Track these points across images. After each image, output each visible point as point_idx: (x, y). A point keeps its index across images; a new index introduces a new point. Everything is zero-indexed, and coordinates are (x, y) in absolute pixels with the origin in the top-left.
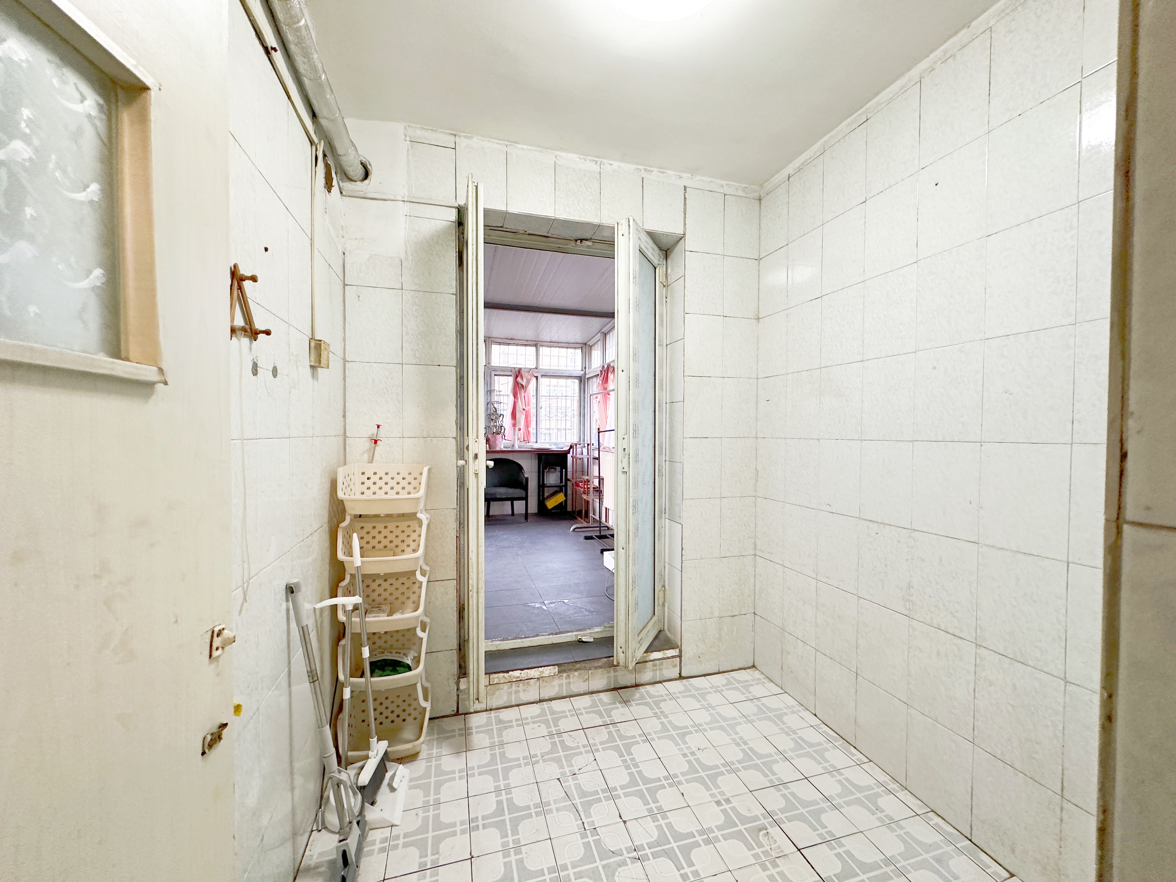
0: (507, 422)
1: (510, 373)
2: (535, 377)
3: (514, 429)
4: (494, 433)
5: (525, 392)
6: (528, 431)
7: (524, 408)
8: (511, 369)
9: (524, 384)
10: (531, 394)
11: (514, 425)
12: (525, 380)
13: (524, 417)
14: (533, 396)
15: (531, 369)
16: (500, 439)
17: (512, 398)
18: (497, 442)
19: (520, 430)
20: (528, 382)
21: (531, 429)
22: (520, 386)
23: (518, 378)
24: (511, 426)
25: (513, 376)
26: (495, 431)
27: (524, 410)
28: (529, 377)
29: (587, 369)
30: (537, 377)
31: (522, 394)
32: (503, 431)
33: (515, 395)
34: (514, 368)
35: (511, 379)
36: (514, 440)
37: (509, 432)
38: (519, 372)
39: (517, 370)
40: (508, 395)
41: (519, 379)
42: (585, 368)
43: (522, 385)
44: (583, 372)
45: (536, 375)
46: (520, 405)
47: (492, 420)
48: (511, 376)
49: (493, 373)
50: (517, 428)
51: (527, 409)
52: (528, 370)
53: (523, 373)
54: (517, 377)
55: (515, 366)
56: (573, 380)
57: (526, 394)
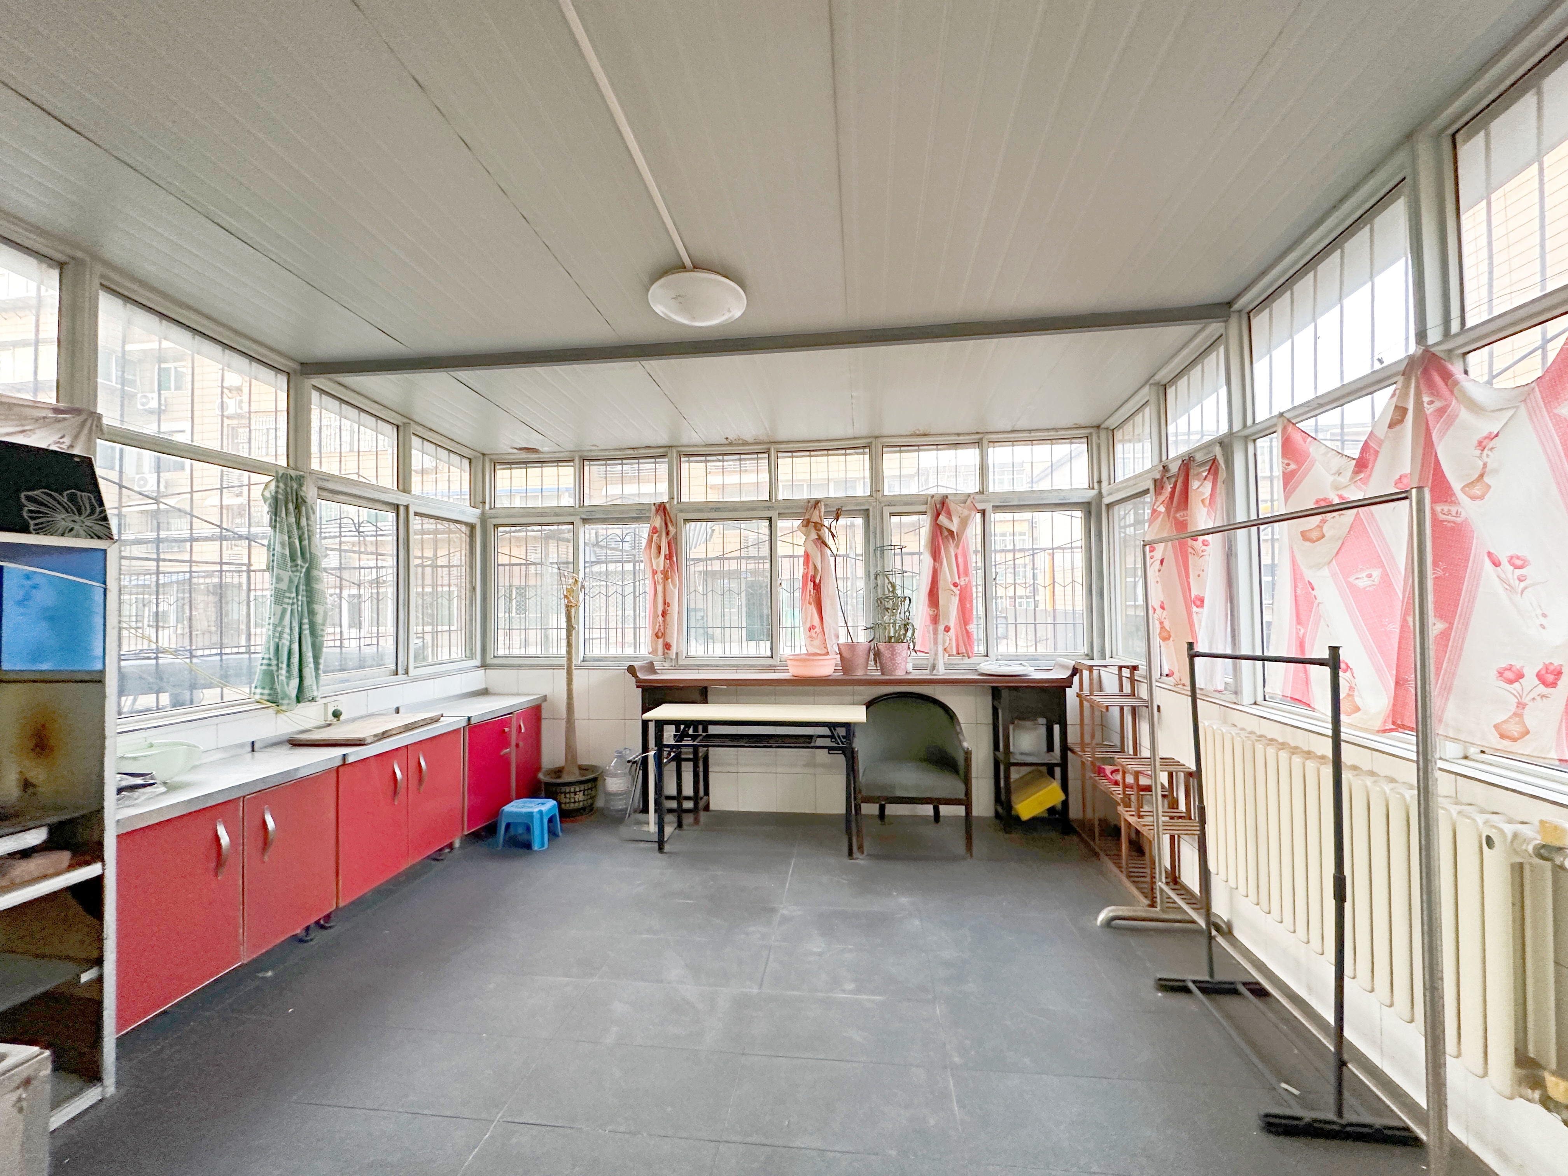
0: (919, 612)
1: (923, 508)
2: (979, 511)
3: (935, 632)
4: (890, 638)
5: (957, 546)
6: (967, 632)
7: (957, 581)
8: (925, 500)
9: (954, 529)
10: (972, 548)
11: (935, 620)
12: (956, 520)
13: (956, 600)
14: (976, 552)
15: (969, 495)
16: (905, 653)
17: (928, 560)
18: (899, 660)
19: (947, 629)
20: (964, 523)
21: (972, 628)
22: (946, 533)
23: (941, 517)
24: (928, 622)
25: (929, 514)
26: (892, 634)
27: (955, 585)
28: (966, 512)
29: (1105, 484)
30: (983, 512)
31: (950, 551)
32: (909, 634)
33: (935, 554)
34: (933, 496)
35: (925, 521)
36: (936, 654)
37: (923, 636)
38: (943, 503)
39: (938, 499)
40: (920, 554)
41: (943, 519)
42: (1100, 482)
43: (951, 533)
44: (1094, 492)
45: (980, 507)
46: (947, 576)
47: (887, 609)
48: (924, 513)
49: (887, 510)
50: (941, 628)
51: (962, 583)
52: (963, 498)
53: (952, 506)
54: (938, 515)
55: (933, 491)
56: (1069, 513)
57: (959, 551)
